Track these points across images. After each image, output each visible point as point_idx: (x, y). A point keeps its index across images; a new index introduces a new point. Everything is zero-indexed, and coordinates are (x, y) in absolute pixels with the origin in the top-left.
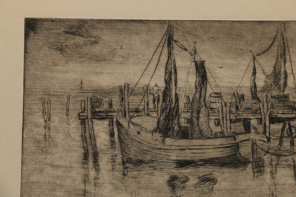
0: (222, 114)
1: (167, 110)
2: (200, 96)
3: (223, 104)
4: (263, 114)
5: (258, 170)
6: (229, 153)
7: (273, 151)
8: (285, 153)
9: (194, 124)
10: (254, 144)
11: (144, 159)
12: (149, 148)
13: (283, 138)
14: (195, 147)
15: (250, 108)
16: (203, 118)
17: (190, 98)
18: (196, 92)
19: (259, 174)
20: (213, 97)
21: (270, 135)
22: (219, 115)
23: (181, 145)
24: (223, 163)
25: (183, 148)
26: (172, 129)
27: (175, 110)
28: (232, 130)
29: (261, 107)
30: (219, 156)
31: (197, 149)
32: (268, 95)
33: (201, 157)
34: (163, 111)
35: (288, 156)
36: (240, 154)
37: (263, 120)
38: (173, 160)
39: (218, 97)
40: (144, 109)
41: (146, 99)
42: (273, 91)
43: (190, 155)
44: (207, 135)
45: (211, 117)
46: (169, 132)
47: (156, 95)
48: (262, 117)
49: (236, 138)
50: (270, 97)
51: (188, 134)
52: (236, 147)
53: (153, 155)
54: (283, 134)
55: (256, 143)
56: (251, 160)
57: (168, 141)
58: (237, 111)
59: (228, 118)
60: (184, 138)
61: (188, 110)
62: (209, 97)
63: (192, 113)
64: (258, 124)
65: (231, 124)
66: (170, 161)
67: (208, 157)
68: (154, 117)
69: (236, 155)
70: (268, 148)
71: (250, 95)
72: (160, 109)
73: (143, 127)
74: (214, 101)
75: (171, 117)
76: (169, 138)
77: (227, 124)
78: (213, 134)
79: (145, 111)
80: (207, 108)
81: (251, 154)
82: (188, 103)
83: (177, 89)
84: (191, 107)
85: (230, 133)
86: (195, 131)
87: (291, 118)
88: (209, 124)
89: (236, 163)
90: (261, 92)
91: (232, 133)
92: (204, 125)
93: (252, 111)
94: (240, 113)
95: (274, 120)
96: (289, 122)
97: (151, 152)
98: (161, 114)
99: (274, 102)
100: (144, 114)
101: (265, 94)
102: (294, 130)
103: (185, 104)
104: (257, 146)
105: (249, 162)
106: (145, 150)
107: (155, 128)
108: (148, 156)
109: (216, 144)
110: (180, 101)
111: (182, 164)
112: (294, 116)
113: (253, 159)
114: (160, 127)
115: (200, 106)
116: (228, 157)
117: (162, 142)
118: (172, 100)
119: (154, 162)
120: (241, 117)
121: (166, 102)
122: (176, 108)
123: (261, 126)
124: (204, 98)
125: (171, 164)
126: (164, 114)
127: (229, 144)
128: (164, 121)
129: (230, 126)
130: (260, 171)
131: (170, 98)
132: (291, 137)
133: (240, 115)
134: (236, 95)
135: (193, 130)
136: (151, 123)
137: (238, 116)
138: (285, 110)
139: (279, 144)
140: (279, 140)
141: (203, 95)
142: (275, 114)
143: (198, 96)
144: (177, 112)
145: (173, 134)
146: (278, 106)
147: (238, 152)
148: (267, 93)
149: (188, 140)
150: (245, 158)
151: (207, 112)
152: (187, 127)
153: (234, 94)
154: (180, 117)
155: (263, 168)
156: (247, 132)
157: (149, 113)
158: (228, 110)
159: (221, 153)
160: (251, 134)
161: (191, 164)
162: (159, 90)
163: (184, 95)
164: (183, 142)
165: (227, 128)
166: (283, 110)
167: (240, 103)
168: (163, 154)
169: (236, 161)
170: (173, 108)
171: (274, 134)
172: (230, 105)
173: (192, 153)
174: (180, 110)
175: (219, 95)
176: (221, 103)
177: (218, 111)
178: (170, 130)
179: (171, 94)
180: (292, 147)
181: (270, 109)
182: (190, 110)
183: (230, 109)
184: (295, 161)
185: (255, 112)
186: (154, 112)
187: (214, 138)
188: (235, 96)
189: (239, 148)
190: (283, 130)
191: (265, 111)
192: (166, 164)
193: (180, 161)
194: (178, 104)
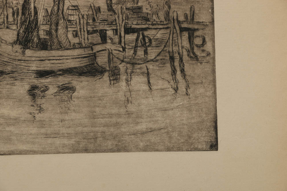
0: (80, 26)
1: (26, 23)
2: (58, 9)
3: (81, 16)
4: (118, 25)
5: (114, 78)
6: (87, 62)
7: (128, 60)
8: (139, 62)
9: (53, 36)
10: (110, 53)
11: (5, 70)
12: (9, 59)
13: (137, 47)
14: (54, 58)
15: (106, 19)
16: (61, 30)
17: (48, 11)
18: (54, 5)
19: (115, 82)
20: (71, 9)
21: (125, 45)
22: (76, 27)
23: (41, 56)
24: (81, 73)
25: (43, 58)
26: (31, 41)
27: (34, 23)
28: (90, 41)
29: (117, 19)
30: (77, 66)
31: (57, 60)
32: (123, 7)
33: (60, 67)
34: (22, 24)
35: (142, 64)
36: (97, 63)
37: (119, 30)
38: (33, 71)
39: (76, 10)
40: (4, 22)
41: (5, 13)
42: (127, 3)
43: (49, 65)
44: (66, 46)
45: (69, 29)
46: (29, 43)
47: (15, 9)
48: (118, 28)
49: (93, 49)
50: (125, 9)
51: (47, 45)
52: (93, 57)
53: (14, 66)
54: (137, 43)
55: (112, 53)
56: (108, 69)
57: (28, 52)
58: (94, 22)
59: (85, 29)
60: (44, 50)
61: (46, 22)
62: (67, 9)
63: (51, 25)
64: (114, 35)
65: (88, 35)
66: (30, 71)
67: (67, 67)
68: (14, 30)
69: (93, 64)
70: (123, 57)
71: (106, 7)
72: (19, 22)
73: (3, 40)
74: (72, 14)
75: (30, 29)
76: (29, 50)
77: (84, 35)
78: (72, 45)
79: (5, 24)
80: (66, 20)
81: (108, 63)
82: (47, 16)
83: (36, 2)
84: (49, 19)
85: (87, 44)
86: (54, 43)
87: (145, 28)
88: (67, 36)
89: (94, 72)
90: (117, 4)
91: (89, 44)
92: (62, 37)
93: (108, 23)
94: (96, 24)
95: (128, 31)
96: (143, 32)
97: (12, 63)
98: (21, 27)
99: (129, 14)
100: (4, 27)
101: (120, 6)
102: (148, 40)
103: (43, 16)
104: (113, 56)
105: (105, 71)
106: (5, 61)
107: (15, 40)
108: (9, 67)
109: (74, 54)
110: (38, 14)
111: (42, 74)
112: (148, 26)
113: (109, 67)
114: (19, 39)
115: (58, 19)
116: (86, 66)
117: (22, 53)
118: (31, 13)
119: (15, 73)
120: (97, 29)
121: (25, 15)
122: (35, 21)
123: (116, 36)
124: (62, 11)
125: (32, 74)
126: (24, 27)
127: (87, 54)
128: (24, 33)
129: (88, 37)
130: (116, 79)
131: (29, 11)
132: (145, 46)
133: (97, 26)
134: (93, 7)
135: (52, 42)
136: (11, 36)
137: (95, 27)
138: (139, 21)
139: (133, 53)
140: (133, 49)
141: (61, 8)
142: (130, 25)
143: (56, 9)
144: (36, 24)
145: (33, 46)
146: (133, 18)
147: (95, 61)
148: (122, 5)
149: (47, 51)
150: (102, 67)
151: (65, 24)
152: (46, 39)
153: (91, 6)
154: (40, 29)
155: (118, 76)
156: (104, 42)
157: (9, 26)
158: (85, 22)
159: (79, 63)
160: (108, 44)
161: (51, 74)
162: (18, 4)
163: (42, 8)
164: (43, 54)
165: (84, 39)
166: (137, 21)
167: (96, 16)
168: (24, 65)
169: (94, 70)
170: (32, 21)
171: (129, 43)
172: (87, 17)
173: (52, 63)
174: (39, 23)
175: (76, 8)
176: (79, 15)
177: (76, 23)
178: (30, 42)
179: (30, 8)
180: (146, 56)
181: (125, 20)
182: (49, 22)
183: (87, 20)
184: (148, 68)
185: (111, 23)
186: (14, 25)
187: (72, 48)
188: (92, 9)
189: (96, 58)
190: (137, 40)
191: (121, 22)
192: (26, 74)
193: (40, 71)
194: (37, 17)
